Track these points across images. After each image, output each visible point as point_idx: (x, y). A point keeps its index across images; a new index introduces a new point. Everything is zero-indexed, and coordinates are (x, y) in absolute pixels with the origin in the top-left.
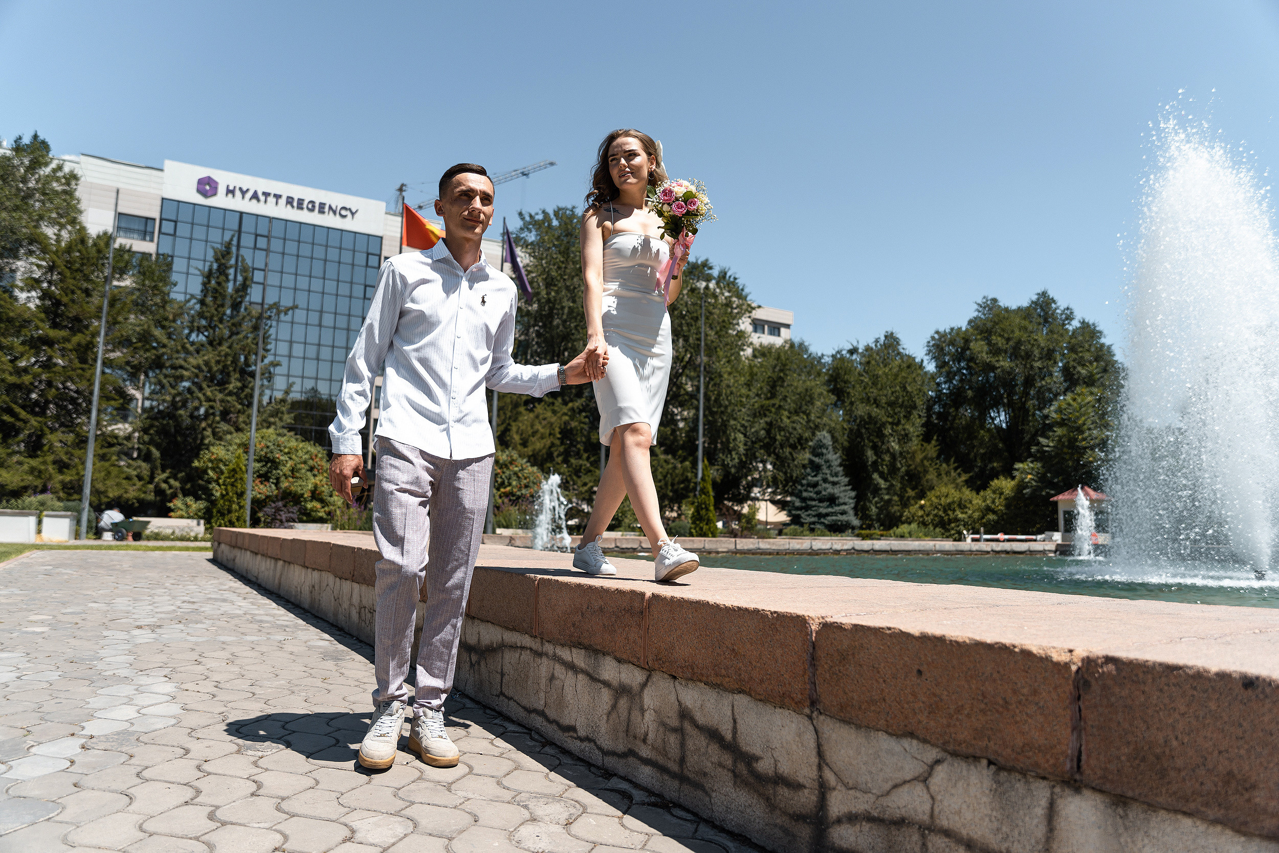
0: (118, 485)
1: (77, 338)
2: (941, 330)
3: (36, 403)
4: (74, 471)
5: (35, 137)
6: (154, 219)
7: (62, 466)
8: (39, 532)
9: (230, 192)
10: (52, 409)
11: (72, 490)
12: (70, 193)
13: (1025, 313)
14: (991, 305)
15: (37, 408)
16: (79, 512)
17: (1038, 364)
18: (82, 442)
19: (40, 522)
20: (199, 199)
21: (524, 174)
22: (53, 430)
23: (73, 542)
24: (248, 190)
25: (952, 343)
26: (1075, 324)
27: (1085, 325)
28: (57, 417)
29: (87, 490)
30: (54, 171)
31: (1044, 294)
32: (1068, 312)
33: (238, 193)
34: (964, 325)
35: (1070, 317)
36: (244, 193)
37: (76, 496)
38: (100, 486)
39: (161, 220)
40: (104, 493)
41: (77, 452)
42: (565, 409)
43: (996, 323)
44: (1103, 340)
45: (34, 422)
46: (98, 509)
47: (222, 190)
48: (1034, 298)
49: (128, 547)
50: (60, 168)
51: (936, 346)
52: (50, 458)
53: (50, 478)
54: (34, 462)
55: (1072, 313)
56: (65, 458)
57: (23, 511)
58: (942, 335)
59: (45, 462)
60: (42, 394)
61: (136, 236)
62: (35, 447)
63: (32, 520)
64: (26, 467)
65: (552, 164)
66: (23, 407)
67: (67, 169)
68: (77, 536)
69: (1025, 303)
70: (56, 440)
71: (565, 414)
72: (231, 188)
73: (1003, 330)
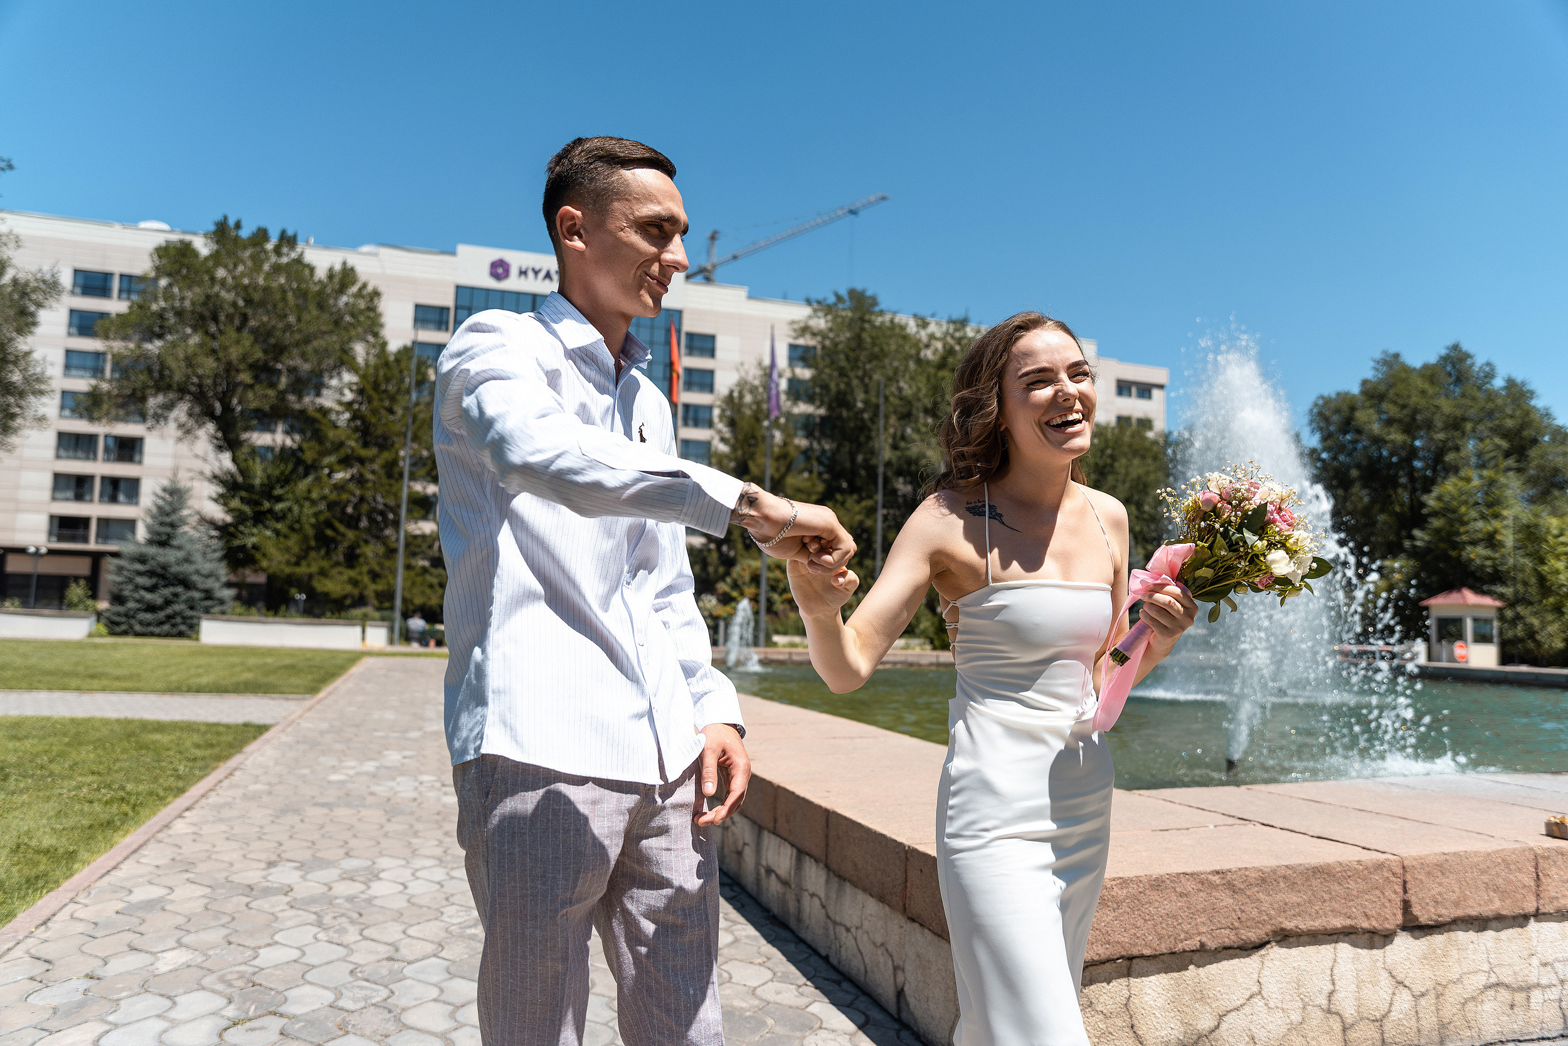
0: (423, 593)
1: (386, 456)
2: (1326, 394)
3: (351, 516)
4: (384, 581)
5: (344, 263)
6: (448, 309)
7: (375, 576)
8: (363, 639)
9: (523, 273)
10: (364, 523)
11: (385, 598)
12: (372, 309)
13: (1430, 373)
14: (1392, 363)
15: (352, 522)
16: (392, 620)
17: (1441, 436)
18: (391, 552)
19: (364, 632)
20: (492, 284)
21: (853, 212)
22: (366, 542)
23: (390, 649)
24: (540, 270)
25: (1338, 411)
26: (1498, 383)
27: (1511, 383)
28: (368, 530)
29: (398, 603)
30: (360, 289)
31: (1456, 347)
32: (1487, 369)
33: (531, 274)
34: (1355, 389)
35: (1490, 375)
36: (536, 272)
37: (387, 604)
38: (408, 595)
39: (456, 308)
40: (411, 601)
41: (387, 563)
42: (857, 508)
43: (1391, 386)
44: (1533, 403)
45: (351, 535)
46: (406, 616)
47: (514, 271)
48: (1443, 352)
49: (432, 655)
50: (365, 286)
51: (1320, 414)
52: (365, 569)
53: (365, 587)
54: (352, 573)
55: (1493, 370)
56: (377, 568)
57: (350, 622)
58: (1327, 401)
59: (361, 573)
60: (355, 507)
61: (432, 326)
62: (352, 559)
63: (358, 630)
64: (345, 577)
65: (884, 198)
66: (341, 522)
67: (370, 288)
68: (391, 641)
69: (1433, 359)
70: (371, 551)
71: (859, 513)
72: (523, 269)
73: (1397, 395)
